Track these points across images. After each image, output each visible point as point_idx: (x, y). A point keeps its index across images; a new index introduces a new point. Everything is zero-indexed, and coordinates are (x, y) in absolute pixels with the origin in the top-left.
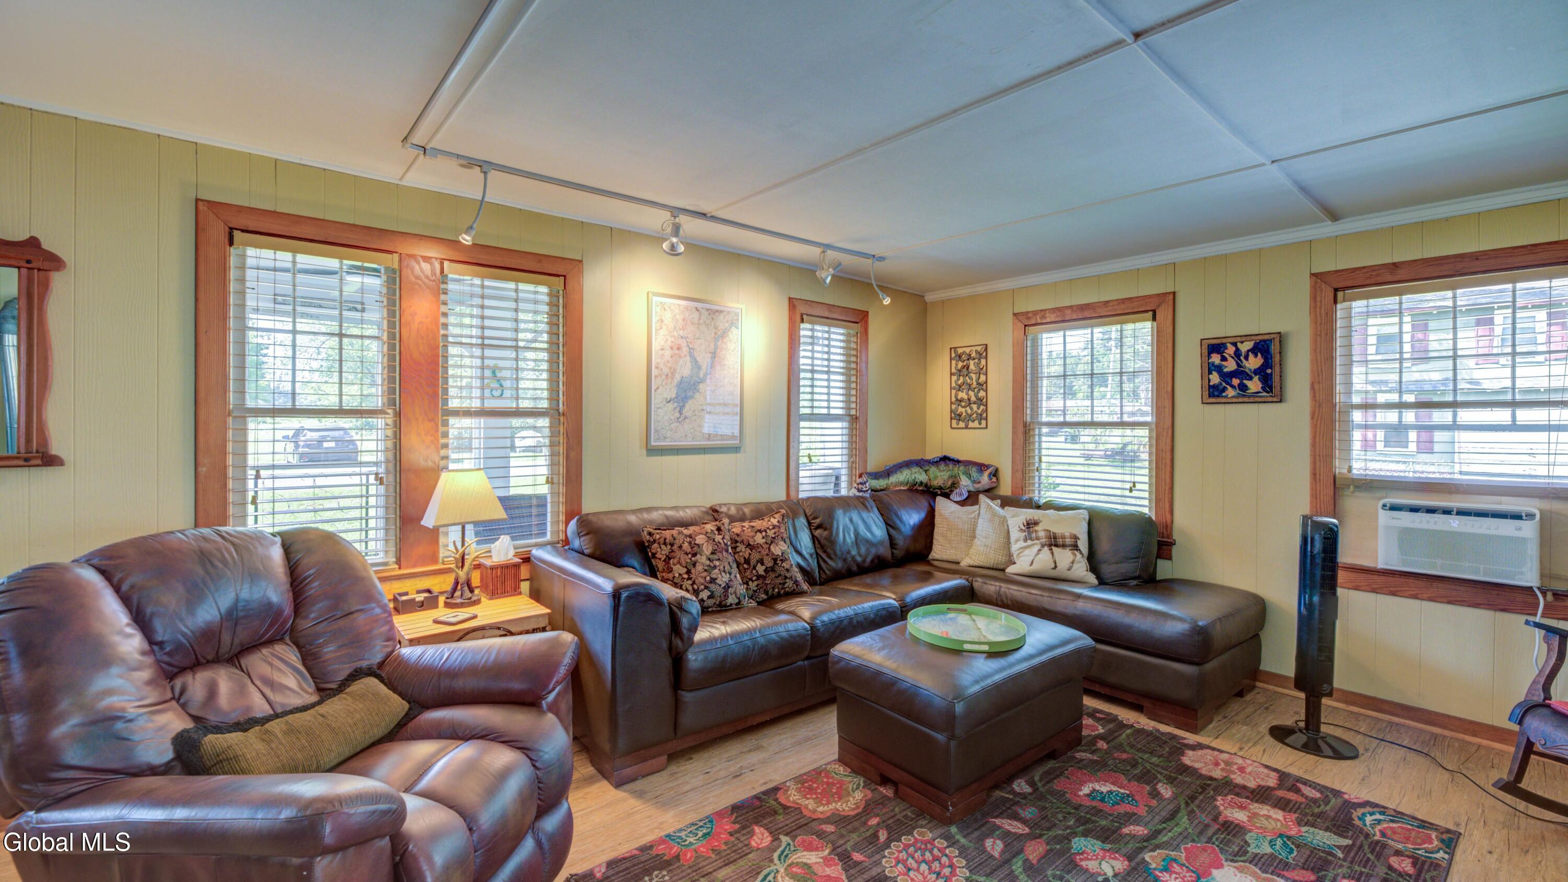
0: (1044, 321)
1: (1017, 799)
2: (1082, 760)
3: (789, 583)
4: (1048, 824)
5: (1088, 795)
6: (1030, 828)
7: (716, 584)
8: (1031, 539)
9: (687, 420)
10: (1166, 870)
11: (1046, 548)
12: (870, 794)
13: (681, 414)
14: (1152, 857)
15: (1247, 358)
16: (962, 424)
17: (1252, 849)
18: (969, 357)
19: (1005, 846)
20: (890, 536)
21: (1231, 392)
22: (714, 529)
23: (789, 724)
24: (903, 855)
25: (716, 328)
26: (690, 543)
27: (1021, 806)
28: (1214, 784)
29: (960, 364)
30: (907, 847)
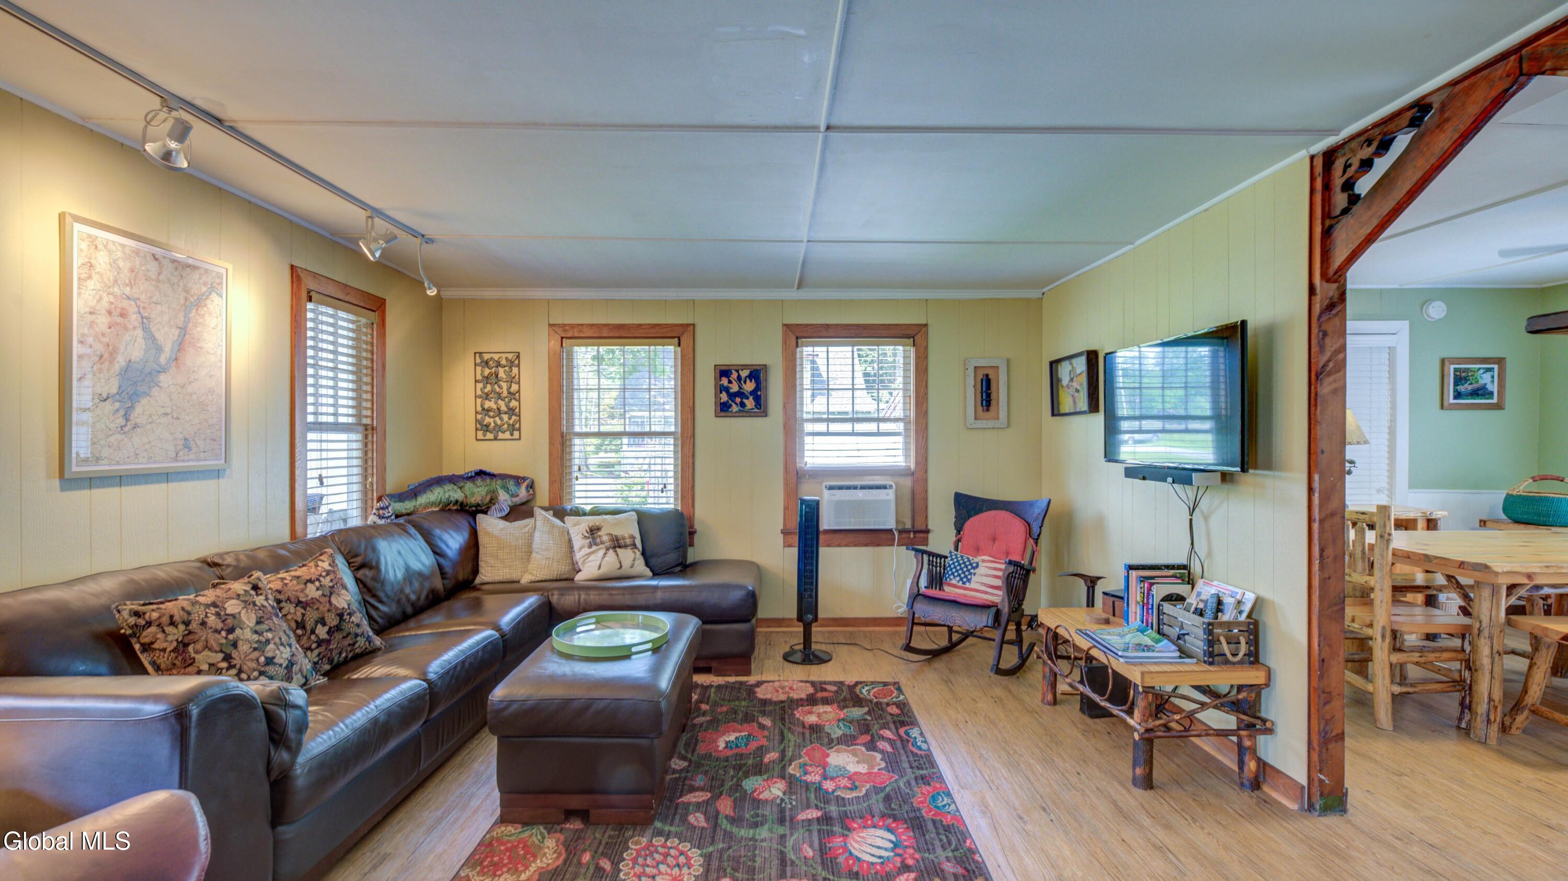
0: (581, 335)
1: (683, 775)
2: (701, 725)
3: (361, 642)
4: (718, 783)
5: (726, 747)
6: (710, 792)
7: (275, 664)
8: (596, 544)
9: (138, 430)
10: (806, 773)
11: (611, 551)
12: (562, 837)
13: (127, 420)
14: (793, 769)
15: (745, 382)
16: (490, 436)
17: (834, 736)
18: (499, 364)
19: (705, 814)
20: (439, 565)
21: (735, 408)
22: (248, 588)
23: (401, 814)
24: (638, 869)
25: (187, 291)
26: (218, 614)
27: (691, 779)
28: (786, 704)
29: (487, 371)
30: (634, 860)
